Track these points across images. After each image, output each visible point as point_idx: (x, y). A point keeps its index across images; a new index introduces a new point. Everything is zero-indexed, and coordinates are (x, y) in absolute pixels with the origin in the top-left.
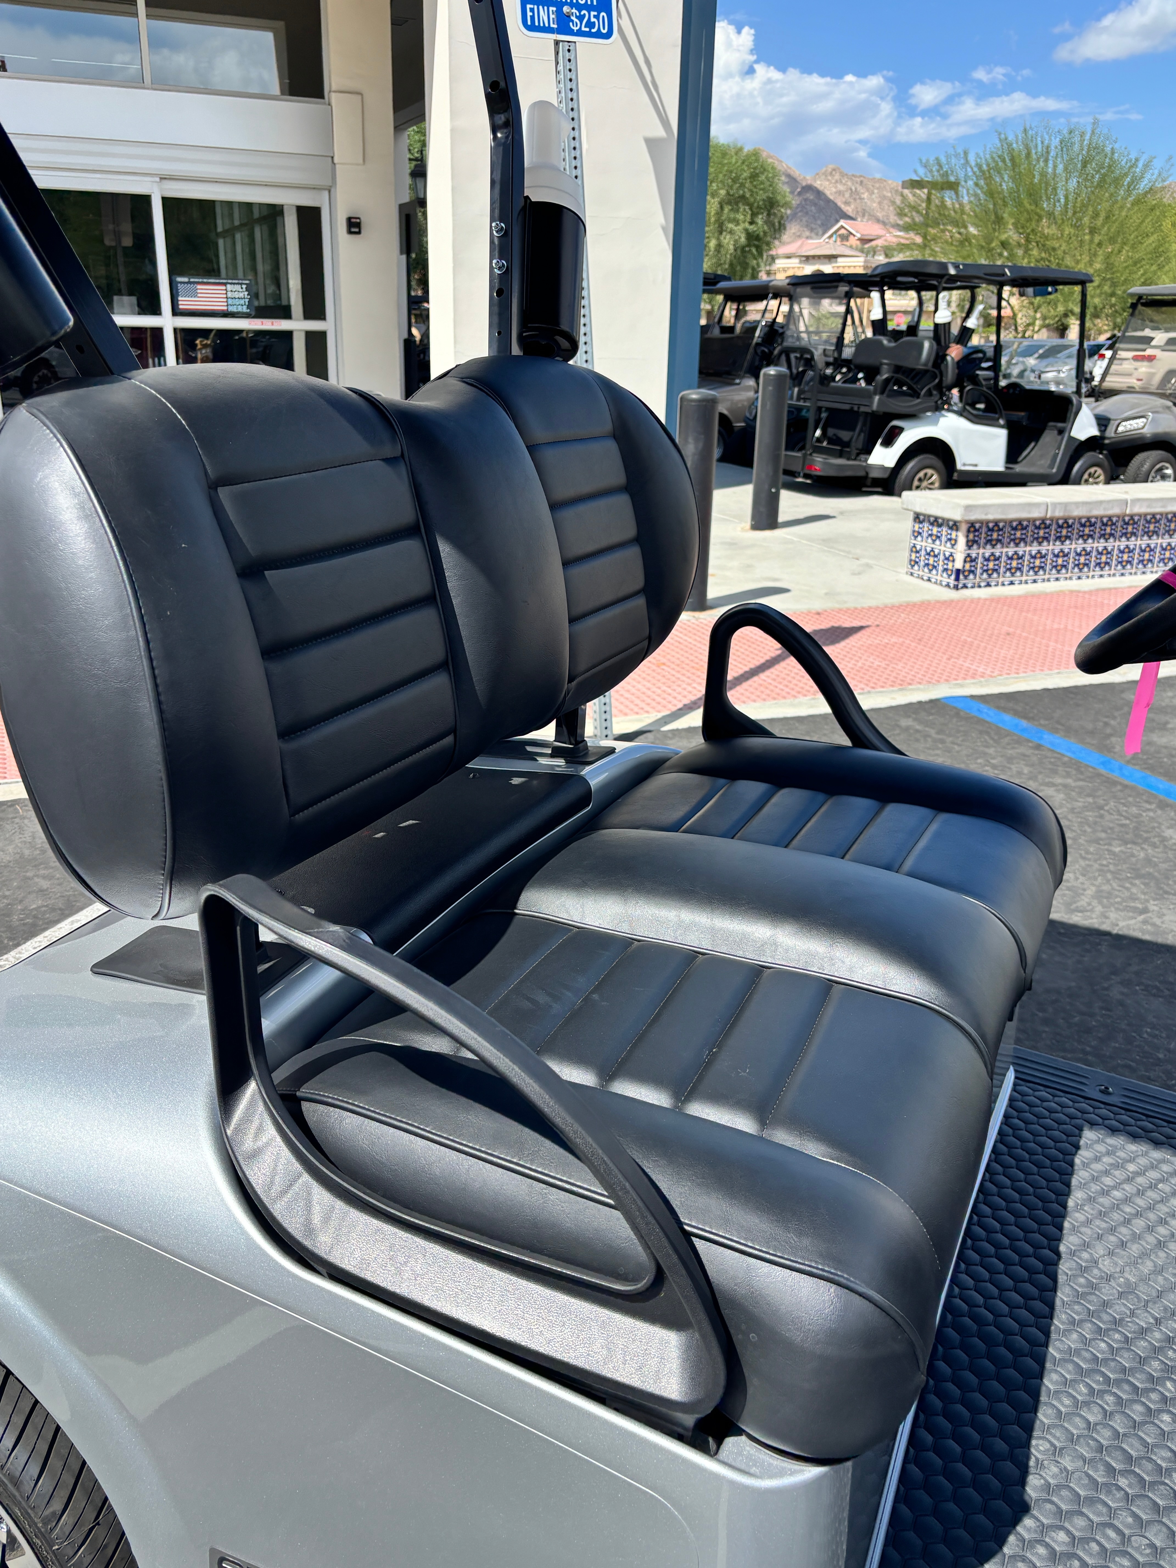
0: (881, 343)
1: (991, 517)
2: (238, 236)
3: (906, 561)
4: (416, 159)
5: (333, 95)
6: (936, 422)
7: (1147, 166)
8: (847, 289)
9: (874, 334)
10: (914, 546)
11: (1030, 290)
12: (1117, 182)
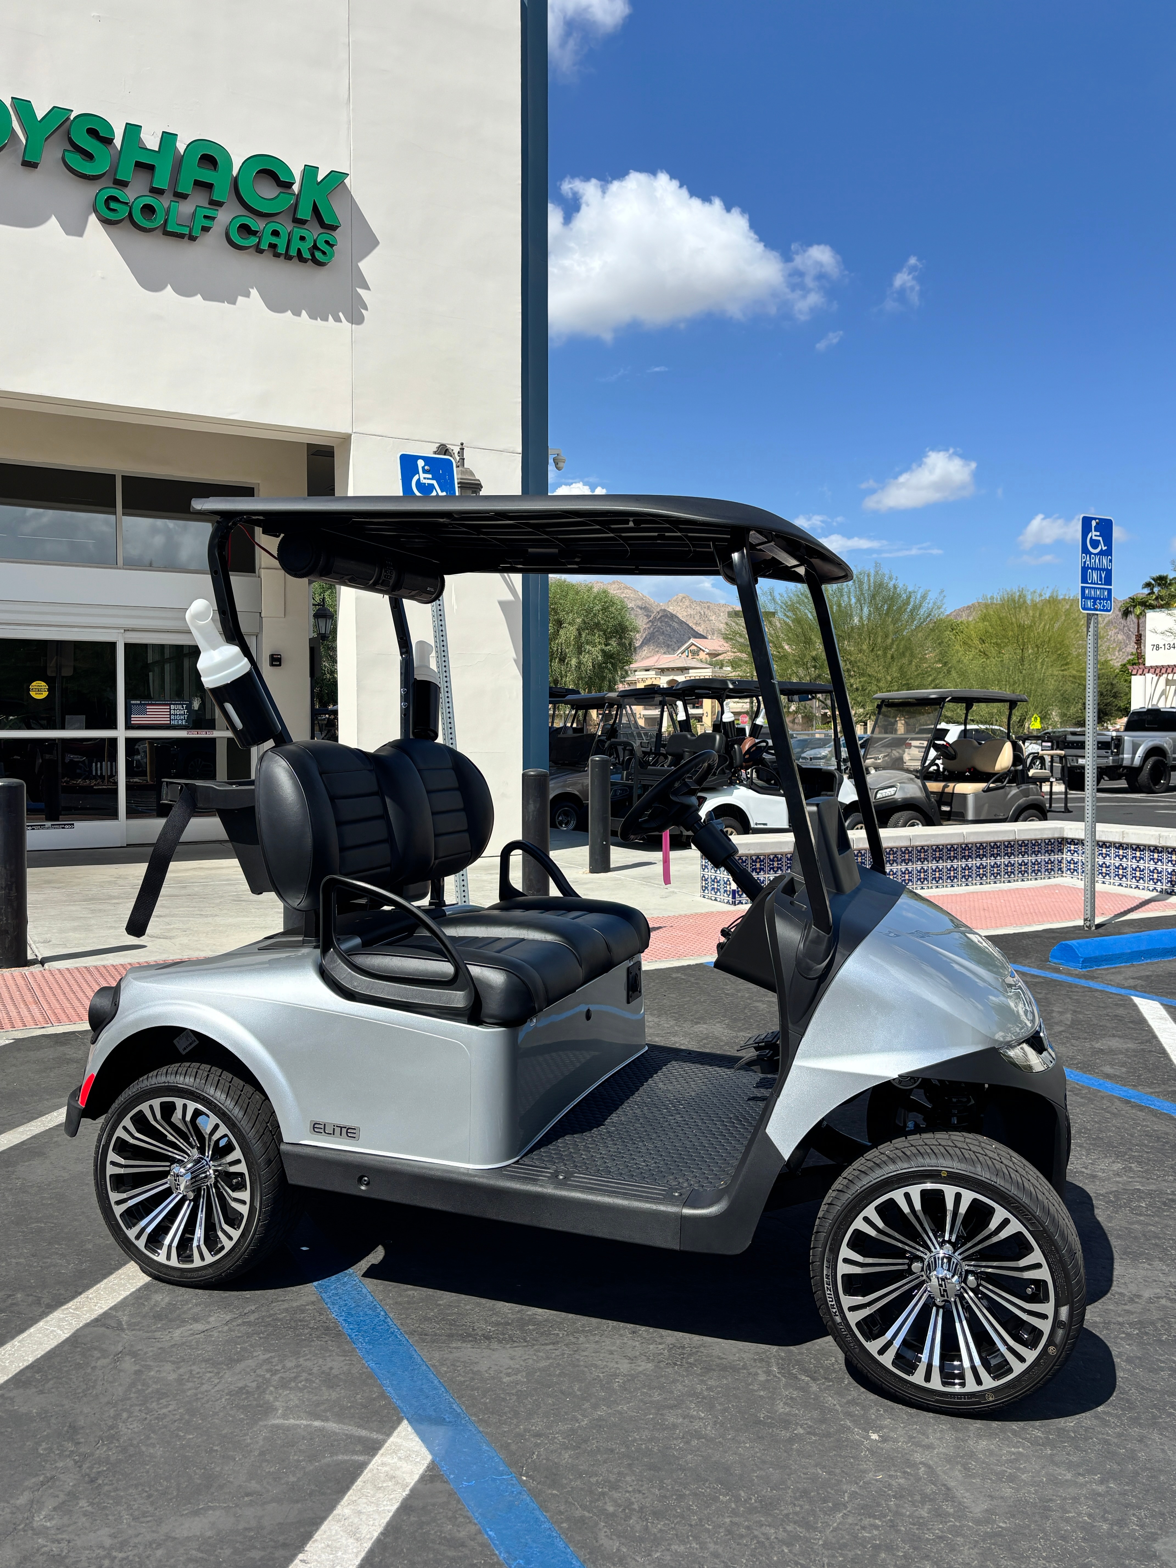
0: (686, 737)
1: (752, 852)
2: (167, 667)
3: (700, 887)
4: (318, 605)
5: (262, 571)
6: (731, 794)
7: (924, 597)
8: (661, 699)
9: (681, 731)
10: (704, 876)
11: (796, 697)
12: (901, 611)
